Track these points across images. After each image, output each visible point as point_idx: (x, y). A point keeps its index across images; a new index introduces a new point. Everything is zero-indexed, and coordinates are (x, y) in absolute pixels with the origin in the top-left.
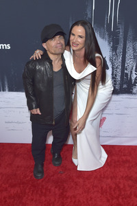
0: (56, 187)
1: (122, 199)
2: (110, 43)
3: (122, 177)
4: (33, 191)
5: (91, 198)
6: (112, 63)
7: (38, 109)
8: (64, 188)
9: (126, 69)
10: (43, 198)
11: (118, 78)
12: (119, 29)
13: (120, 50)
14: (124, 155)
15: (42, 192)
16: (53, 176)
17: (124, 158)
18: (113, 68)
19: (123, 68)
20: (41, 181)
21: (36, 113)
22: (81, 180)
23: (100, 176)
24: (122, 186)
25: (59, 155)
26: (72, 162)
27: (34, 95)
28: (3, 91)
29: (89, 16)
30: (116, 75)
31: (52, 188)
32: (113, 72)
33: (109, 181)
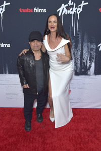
0: (39, 137)
1: (83, 144)
3: (83, 129)
5: (63, 144)
6: (75, 56)
8: (45, 137)
9: (84, 60)
11: (79, 65)
14: (83, 115)
16: (37, 129)
17: (83, 117)
18: (75, 59)
19: (82, 59)
20: (29, 133)
21: (26, 87)
22: (56, 132)
23: (68, 129)
25: (41, 115)
27: (24, 76)
30: (77, 63)
31: (37, 138)
32: (75, 62)
33: (74, 132)
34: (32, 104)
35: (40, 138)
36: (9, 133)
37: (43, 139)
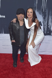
0: (22, 71)
1: (47, 75)
2: (43, 16)
3: (47, 67)
4: (13, 72)
5: (35, 75)
6: (44, 24)
7: (14, 40)
8: (25, 71)
11: (46, 29)
12: (46, 11)
13: (46, 19)
15: (16, 73)
16: (21, 66)
17: (48, 60)
18: (44, 25)
19: (48, 25)
20: (16, 68)
21: (13, 42)
22: (31, 68)
23: (39, 66)
24: (47, 70)
25: (23, 58)
26: (28, 61)
27: (13, 35)
28: (2, 33)
29: (35, 6)
31: (20, 71)
32: (44, 27)
33: (42, 68)
34: (17, 52)
35: (22, 72)
36: (4, 68)
37: (24, 72)
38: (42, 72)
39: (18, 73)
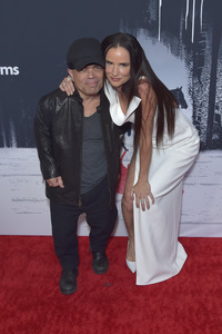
0: (98, 310)
1: (211, 328)
2: (188, 64)
3: (211, 291)
4: (59, 317)
5: (158, 328)
6: (193, 98)
7: (60, 178)
8: (112, 311)
9: (218, 108)
10: (76, 328)
11: (204, 123)
12: (205, 39)
13: (206, 74)
14: (215, 255)
15: (74, 319)
16: (93, 290)
17: (215, 259)
18: (194, 106)
19: (212, 106)
20: (72, 299)
22: (141, 298)
23: (174, 289)
24: (210, 307)
26: (126, 267)
27: (52, 155)
28: (8, 146)
29: (153, 17)
30: (199, 118)
31: (92, 312)
32: (194, 113)
33: (189, 298)
35: (99, 314)
36: (20, 300)
37: (107, 316)
38: (187, 314)
39: (84, 319)
